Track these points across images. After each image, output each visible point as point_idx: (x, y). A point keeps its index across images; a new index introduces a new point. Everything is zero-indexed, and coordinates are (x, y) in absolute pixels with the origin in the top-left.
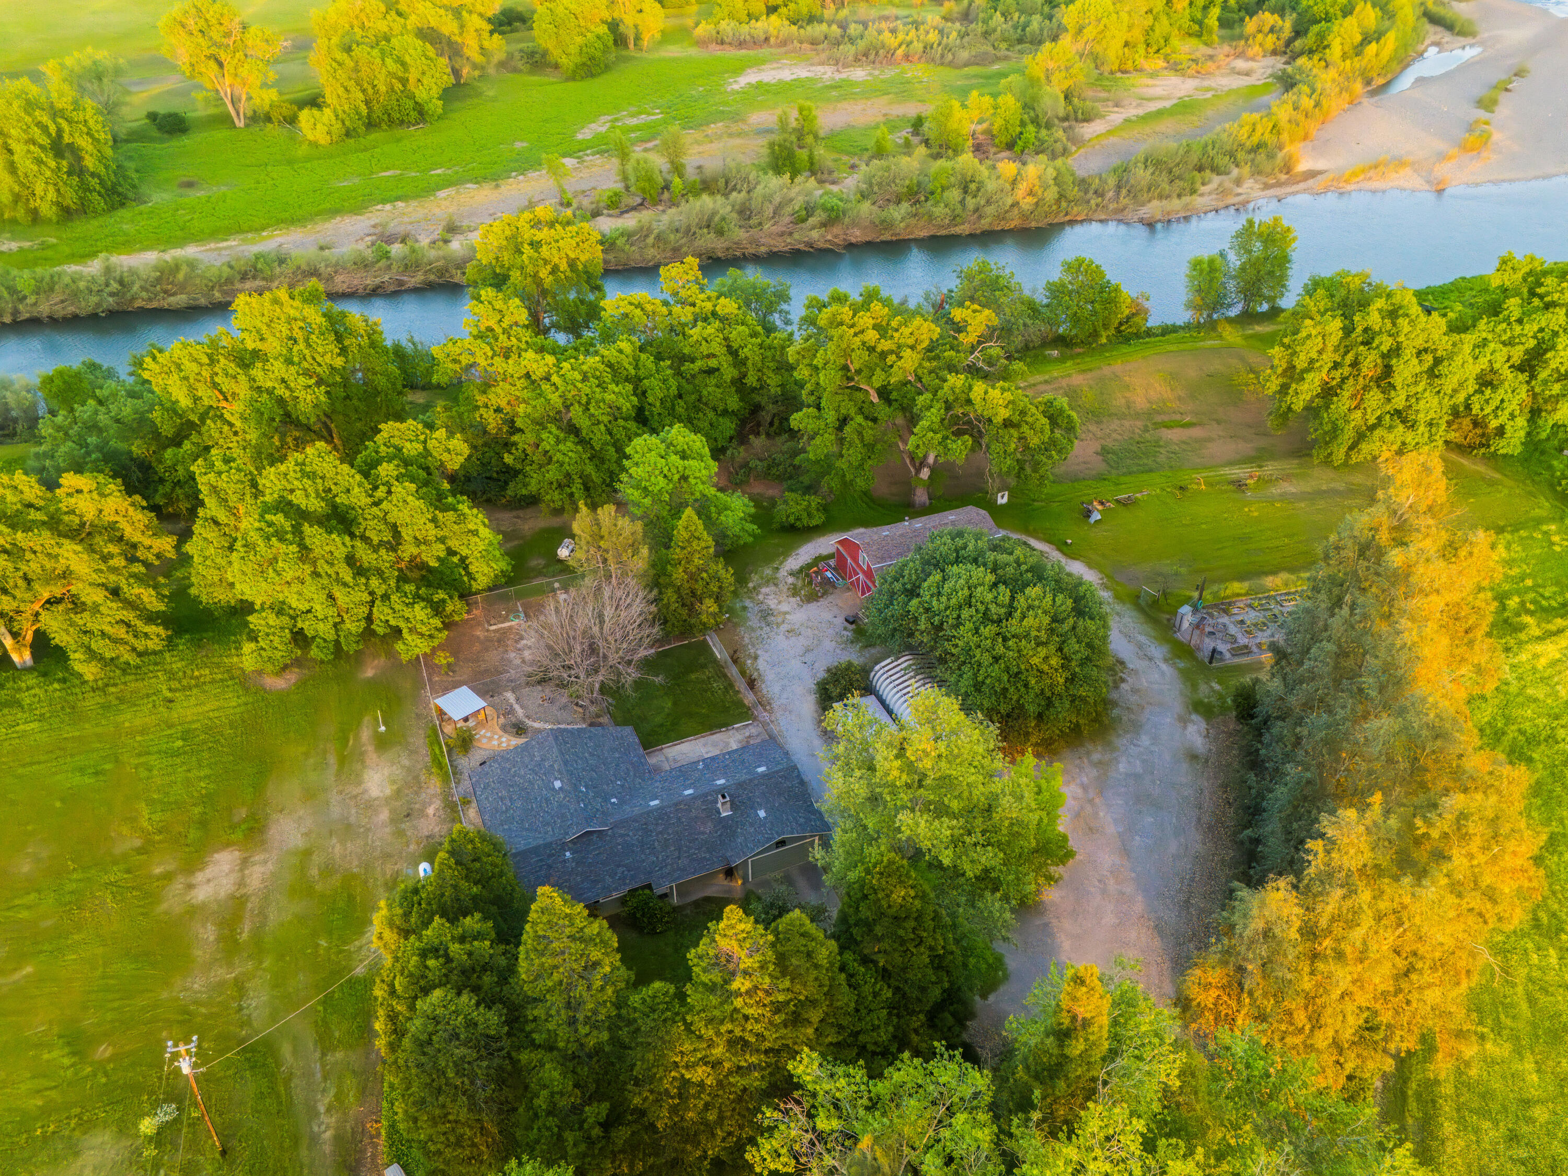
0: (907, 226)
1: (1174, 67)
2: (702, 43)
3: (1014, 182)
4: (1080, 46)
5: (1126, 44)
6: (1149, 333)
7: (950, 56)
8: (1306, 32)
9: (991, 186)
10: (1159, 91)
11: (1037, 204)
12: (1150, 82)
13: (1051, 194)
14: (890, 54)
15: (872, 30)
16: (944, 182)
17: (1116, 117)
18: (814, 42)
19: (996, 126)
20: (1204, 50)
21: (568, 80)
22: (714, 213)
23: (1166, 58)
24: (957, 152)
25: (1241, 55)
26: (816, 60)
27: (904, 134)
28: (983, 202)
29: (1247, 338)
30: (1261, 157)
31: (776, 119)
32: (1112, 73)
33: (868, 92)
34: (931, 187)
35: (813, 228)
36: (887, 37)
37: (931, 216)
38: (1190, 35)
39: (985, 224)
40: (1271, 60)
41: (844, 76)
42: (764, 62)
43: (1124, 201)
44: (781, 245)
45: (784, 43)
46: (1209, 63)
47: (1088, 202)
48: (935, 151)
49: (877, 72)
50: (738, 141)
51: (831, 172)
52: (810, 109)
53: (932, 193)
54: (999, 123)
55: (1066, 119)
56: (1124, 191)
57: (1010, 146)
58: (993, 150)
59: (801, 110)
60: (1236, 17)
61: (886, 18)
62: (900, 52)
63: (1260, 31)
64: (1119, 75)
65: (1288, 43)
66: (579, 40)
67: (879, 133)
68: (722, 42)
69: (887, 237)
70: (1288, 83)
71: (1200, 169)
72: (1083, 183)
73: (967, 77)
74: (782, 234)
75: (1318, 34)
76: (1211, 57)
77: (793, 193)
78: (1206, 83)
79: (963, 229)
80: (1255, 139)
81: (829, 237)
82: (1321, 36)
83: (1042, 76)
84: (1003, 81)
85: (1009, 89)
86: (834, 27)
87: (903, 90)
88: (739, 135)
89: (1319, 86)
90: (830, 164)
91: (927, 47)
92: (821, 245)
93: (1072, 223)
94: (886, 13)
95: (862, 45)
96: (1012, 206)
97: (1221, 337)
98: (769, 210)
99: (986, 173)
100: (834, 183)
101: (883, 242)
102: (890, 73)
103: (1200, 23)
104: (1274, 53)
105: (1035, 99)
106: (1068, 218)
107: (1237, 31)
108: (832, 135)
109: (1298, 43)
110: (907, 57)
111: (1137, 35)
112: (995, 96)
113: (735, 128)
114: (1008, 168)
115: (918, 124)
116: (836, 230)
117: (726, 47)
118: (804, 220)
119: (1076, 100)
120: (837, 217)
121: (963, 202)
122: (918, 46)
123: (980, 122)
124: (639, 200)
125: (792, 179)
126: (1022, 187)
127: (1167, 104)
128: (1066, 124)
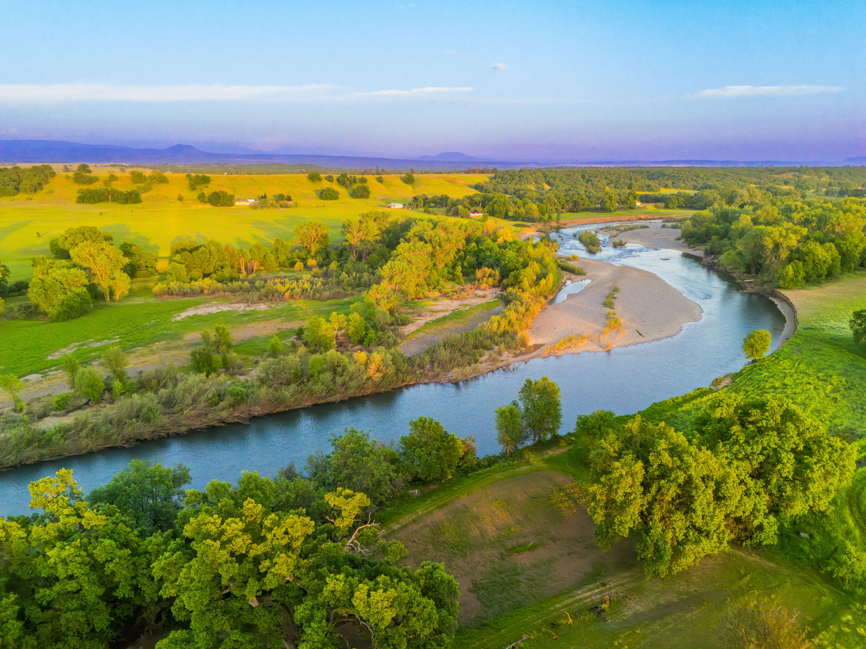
0: (296, 400)
1: (445, 295)
2: (160, 295)
3: (366, 365)
4: (393, 286)
5: (417, 285)
6: (479, 466)
7: (318, 295)
8: (507, 276)
9: (351, 368)
10: (440, 307)
11: (383, 377)
12: (435, 303)
13: (391, 370)
14: (281, 296)
15: (270, 283)
16: (319, 368)
17: (421, 322)
18: (233, 291)
19: (350, 332)
20: (457, 287)
21: (53, 322)
22: (142, 406)
23: (440, 291)
24: (327, 349)
25: (478, 288)
26: (235, 300)
27: (292, 339)
28: (347, 379)
29: (547, 461)
30: (508, 339)
31: (200, 336)
32: (412, 299)
33: (267, 317)
34: (310, 372)
35: (223, 409)
36: (279, 287)
37: (312, 393)
38: (449, 280)
39: (350, 393)
40: (494, 290)
41: (252, 308)
42: (199, 303)
43: (437, 370)
44: (199, 423)
45: (213, 293)
46: (463, 293)
47: (415, 372)
48: (312, 349)
49: (273, 306)
50: (174, 352)
51: (240, 367)
52: (224, 329)
53: (312, 376)
54: (351, 329)
55: (392, 324)
56: (436, 364)
57: (361, 342)
58: (351, 345)
59: (217, 330)
60: (470, 271)
61: (278, 277)
62: (287, 294)
63: (484, 277)
64: (416, 300)
65: (500, 281)
66: (61, 297)
67: (273, 341)
68: (172, 294)
69: (281, 409)
70: (507, 301)
71: (476, 347)
72: (410, 361)
73: (330, 305)
74: (199, 415)
75: (514, 276)
76: (463, 290)
77: (207, 386)
78: (465, 302)
79: (337, 398)
80: (502, 329)
81: (237, 414)
82: (516, 277)
83: (374, 302)
84: (351, 306)
85: (356, 310)
86: (246, 283)
87: (291, 314)
88: (175, 348)
89: (524, 300)
90: (239, 361)
91: (303, 291)
92: (231, 420)
93: (407, 386)
94: (279, 275)
95: (263, 291)
96: (368, 379)
97: (528, 463)
98: (189, 399)
99: (347, 360)
100: (242, 374)
101: (278, 413)
102: (282, 306)
103: (453, 274)
104: (494, 286)
105: (373, 314)
106: (404, 384)
107: (472, 277)
108: (243, 342)
109: (505, 281)
110: (292, 297)
111: (421, 280)
112: (347, 314)
113: (173, 344)
114: (361, 356)
115: (300, 333)
116: (242, 408)
117: (175, 296)
118: (216, 404)
119: (396, 314)
120: (242, 399)
121: (333, 380)
122: (298, 290)
123: (340, 329)
124: (85, 401)
125: (207, 376)
126: (373, 367)
127: (447, 314)
128: (393, 327)
